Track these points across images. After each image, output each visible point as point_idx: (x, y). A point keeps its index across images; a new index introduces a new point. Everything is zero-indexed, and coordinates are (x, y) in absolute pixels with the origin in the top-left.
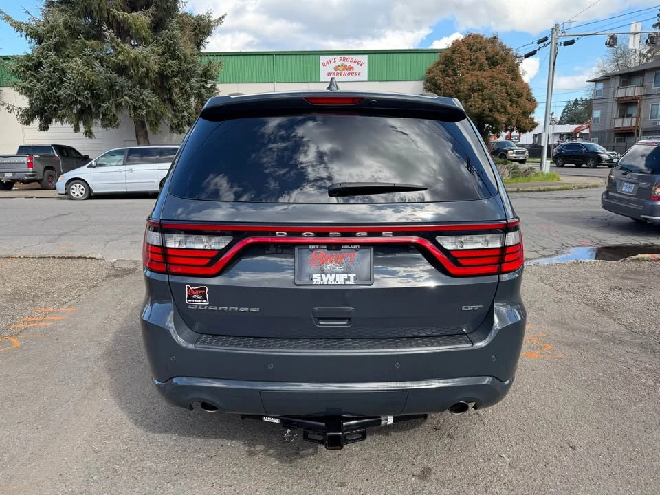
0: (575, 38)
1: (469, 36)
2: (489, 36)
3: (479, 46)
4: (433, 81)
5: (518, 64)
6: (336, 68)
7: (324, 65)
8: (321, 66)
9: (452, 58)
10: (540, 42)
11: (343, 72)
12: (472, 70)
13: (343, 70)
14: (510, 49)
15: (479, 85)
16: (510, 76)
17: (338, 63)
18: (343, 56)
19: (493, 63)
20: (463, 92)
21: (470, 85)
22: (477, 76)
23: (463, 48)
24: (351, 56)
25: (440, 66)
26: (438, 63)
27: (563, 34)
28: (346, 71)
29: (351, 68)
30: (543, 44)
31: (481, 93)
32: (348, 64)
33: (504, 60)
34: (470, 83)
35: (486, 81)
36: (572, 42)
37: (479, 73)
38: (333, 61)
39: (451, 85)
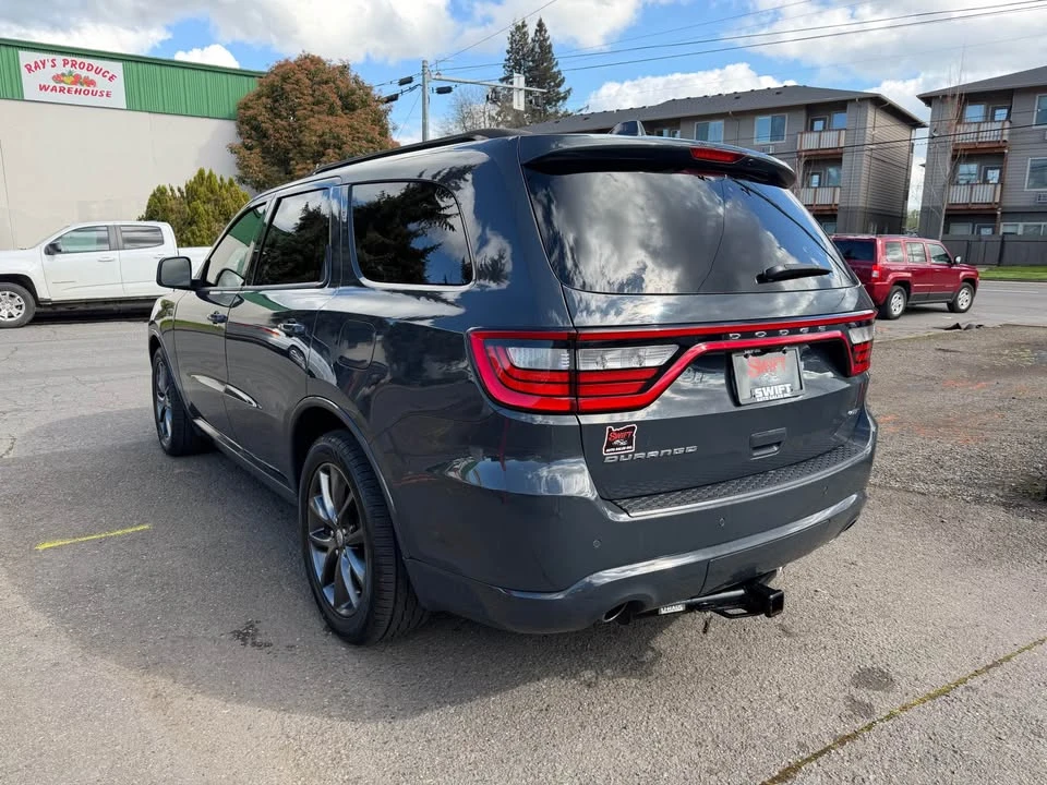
0: (452, 85)
1: (306, 58)
2: (336, 62)
3: (325, 77)
4: (254, 122)
5: (386, 112)
6: (57, 78)
7: (30, 70)
8: (24, 71)
9: (283, 89)
10: (402, 83)
11: (74, 87)
12: (319, 113)
13: (74, 83)
14: (371, 88)
15: (334, 138)
16: (377, 128)
17: (60, 69)
18: (70, 58)
19: (349, 107)
20: (310, 146)
21: (320, 136)
22: (328, 123)
23: (301, 76)
24: (87, 61)
25: (264, 99)
26: (259, 96)
27: (437, 77)
28: (79, 87)
29: (92, 83)
30: (406, 87)
31: (337, 151)
32: (84, 73)
33: (365, 104)
34: (320, 132)
35: (344, 132)
36: (448, 90)
37: (330, 118)
38: (49, 64)
39: (285, 134)
